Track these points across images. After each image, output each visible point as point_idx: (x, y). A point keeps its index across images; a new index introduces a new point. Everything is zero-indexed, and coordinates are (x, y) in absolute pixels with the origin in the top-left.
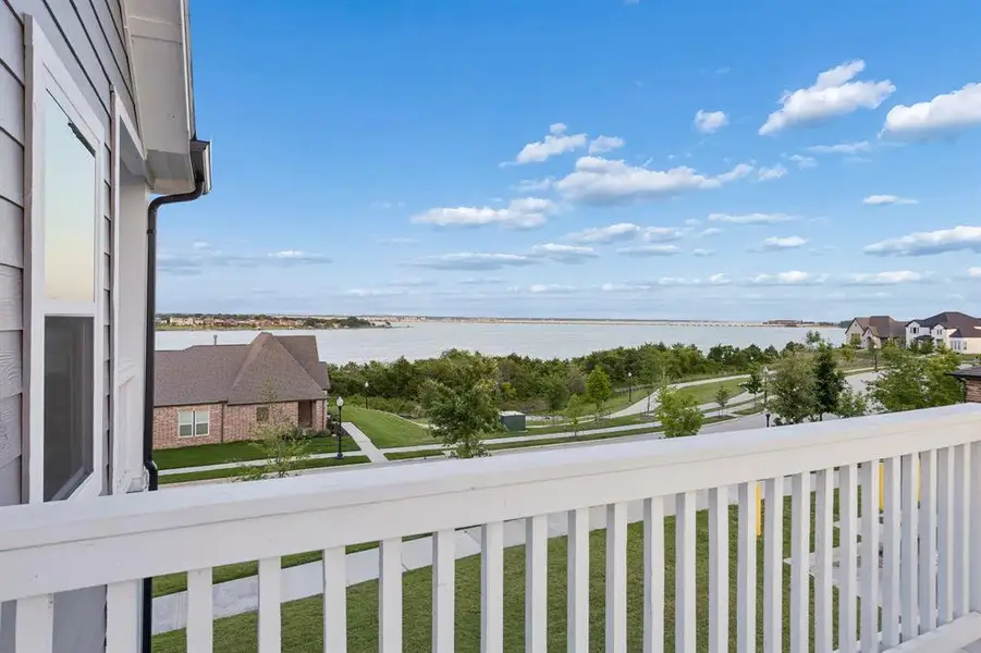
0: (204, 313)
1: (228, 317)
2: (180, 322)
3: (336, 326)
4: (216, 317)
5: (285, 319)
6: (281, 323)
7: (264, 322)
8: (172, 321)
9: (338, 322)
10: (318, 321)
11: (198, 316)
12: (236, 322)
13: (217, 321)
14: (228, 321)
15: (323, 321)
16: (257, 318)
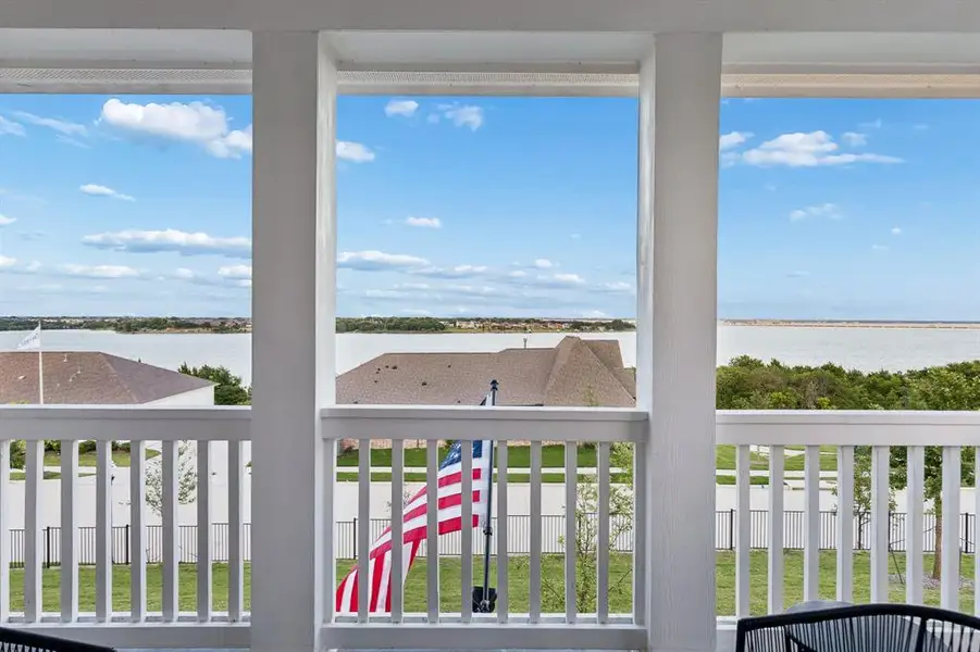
0: (483, 317)
1: (502, 320)
2: (464, 325)
3: (601, 329)
4: (494, 320)
5: (553, 322)
6: (549, 326)
7: (533, 325)
8: (458, 324)
9: (603, 325)
10: (583, 324)
11: (478, 320)
12: (510, 326)
13: (494, 324)
14: (503, 324)
15: (588, 324)
16: (528, 321)
